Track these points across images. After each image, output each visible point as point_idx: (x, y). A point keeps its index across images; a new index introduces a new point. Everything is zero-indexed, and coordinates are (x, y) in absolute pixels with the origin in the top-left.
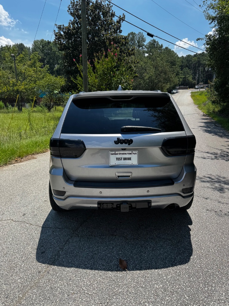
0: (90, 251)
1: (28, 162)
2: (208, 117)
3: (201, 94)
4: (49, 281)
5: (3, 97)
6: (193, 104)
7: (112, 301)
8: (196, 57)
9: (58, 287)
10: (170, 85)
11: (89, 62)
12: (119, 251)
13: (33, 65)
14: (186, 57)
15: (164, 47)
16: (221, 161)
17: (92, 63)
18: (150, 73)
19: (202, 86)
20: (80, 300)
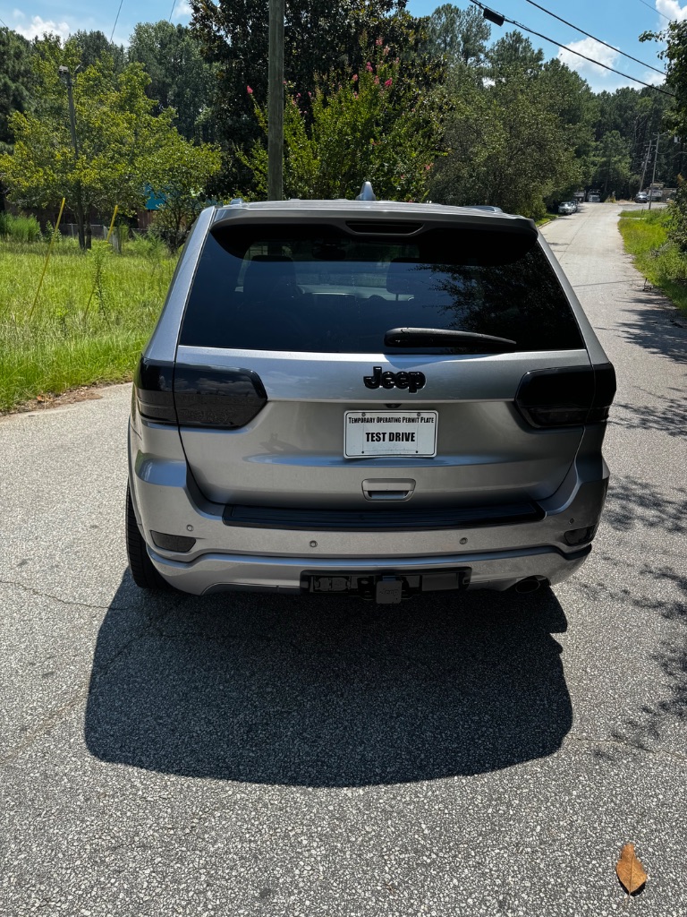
0: (183, 679)
1: (74, 408)
2: (657, 294)
3: (651, 220)
4: (43, 757)
5: (35, 205)
6: (622, 252)
7: (206, 824)
8: (649, 96)
9: (65, 775)
10: (557, 184)
11: (295, 99)
12: (267, 684)
13: (127, 104)
14: (615, 96)
15: (546, 59)
16: (658, 436)
17: (305, 104)
18: (492, 144)
19: (659, 194)
20: (119, 814)
